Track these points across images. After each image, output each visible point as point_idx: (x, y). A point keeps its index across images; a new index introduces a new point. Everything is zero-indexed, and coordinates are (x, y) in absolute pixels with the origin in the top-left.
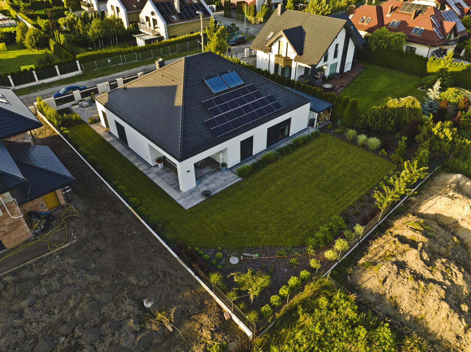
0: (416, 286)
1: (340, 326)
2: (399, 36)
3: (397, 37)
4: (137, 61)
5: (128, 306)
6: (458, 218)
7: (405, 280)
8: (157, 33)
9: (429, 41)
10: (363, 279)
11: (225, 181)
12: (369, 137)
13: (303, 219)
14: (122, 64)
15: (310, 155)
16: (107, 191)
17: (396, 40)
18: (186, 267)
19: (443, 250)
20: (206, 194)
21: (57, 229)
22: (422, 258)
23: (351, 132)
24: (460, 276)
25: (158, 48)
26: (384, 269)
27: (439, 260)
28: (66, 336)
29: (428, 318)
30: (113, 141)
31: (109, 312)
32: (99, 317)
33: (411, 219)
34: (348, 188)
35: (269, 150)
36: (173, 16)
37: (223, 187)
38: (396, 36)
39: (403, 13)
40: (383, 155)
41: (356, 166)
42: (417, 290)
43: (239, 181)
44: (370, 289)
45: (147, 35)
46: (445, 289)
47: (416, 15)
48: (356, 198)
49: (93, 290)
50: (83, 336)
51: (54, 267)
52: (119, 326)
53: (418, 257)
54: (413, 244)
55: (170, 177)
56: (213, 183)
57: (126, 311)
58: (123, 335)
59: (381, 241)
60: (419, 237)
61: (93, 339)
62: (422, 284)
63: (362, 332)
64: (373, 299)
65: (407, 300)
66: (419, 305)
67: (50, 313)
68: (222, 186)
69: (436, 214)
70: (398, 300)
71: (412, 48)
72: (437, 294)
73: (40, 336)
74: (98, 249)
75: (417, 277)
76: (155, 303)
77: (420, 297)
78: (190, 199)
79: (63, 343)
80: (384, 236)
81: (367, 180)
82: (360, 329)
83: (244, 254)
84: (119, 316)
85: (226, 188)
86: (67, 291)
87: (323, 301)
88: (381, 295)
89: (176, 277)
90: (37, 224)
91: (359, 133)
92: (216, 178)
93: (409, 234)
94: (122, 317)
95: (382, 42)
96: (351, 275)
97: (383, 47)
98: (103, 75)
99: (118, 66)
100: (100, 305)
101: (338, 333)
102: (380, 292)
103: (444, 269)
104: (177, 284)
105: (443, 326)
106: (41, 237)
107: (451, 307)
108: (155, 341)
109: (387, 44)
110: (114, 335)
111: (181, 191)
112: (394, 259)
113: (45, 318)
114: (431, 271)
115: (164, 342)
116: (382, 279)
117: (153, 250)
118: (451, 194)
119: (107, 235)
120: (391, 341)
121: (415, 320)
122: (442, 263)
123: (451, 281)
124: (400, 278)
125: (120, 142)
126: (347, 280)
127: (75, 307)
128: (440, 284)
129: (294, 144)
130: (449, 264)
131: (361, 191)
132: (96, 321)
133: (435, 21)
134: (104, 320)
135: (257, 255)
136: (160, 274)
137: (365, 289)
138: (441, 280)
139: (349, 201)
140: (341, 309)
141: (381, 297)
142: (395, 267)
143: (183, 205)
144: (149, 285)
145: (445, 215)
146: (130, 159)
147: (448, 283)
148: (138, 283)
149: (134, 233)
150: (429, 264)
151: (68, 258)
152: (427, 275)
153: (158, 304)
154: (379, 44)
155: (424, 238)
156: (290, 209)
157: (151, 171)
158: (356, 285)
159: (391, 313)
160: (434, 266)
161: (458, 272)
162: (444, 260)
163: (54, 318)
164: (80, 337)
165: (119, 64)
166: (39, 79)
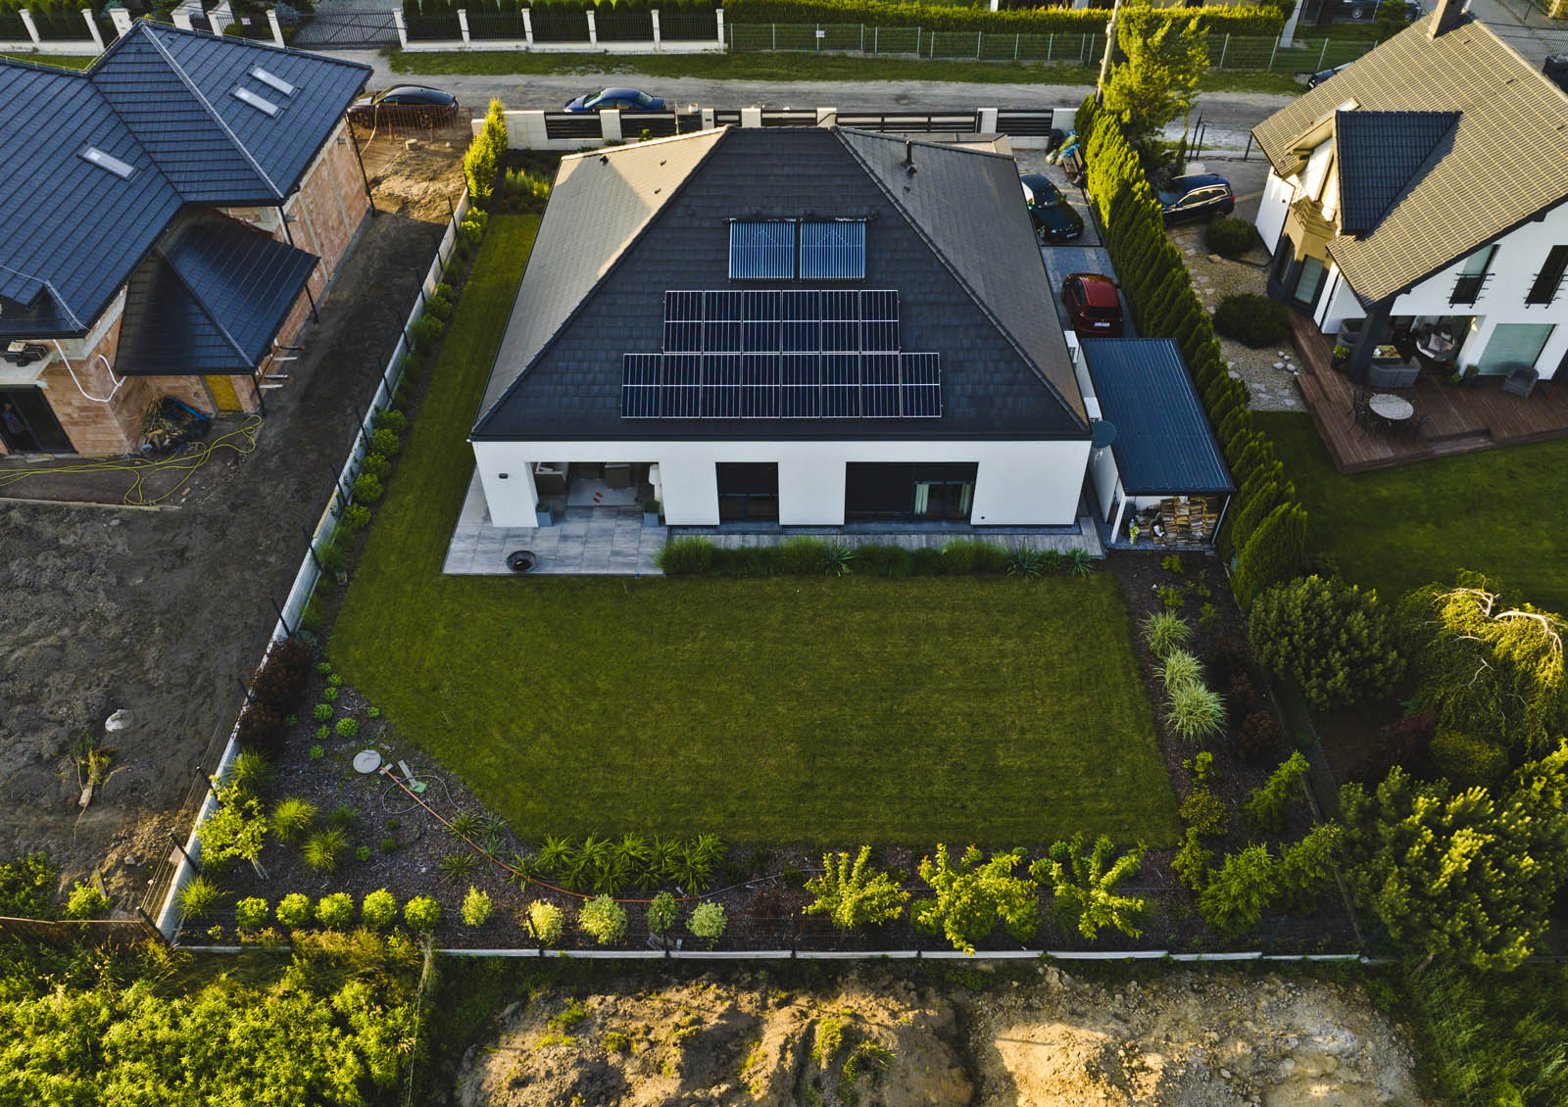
4: (916, 56)
11: (618, 554)
14: (860, 53)
20: (525, 561)
21: (179, 463)
25: (1011, 32)
31: (53, 690)
32: (33, 686)
35: (848, 533)
49: (82, 628)
51: (87, 539)
52: (34, 725)
56: (585, 542)
74: (182, 552)
78: (483, 552)
83: (402, 765)
84: (55, 708)
86: (48, 600)
90: (160, 431)
94: (56, 713)
98: (770, 77)
99: (844, 57)
100: (59, 664)
104: (195, 724)
108: (42, 801)
111: (490, 520)
115: (50, 813)
116: (516, 1073)
119: (231, 530)
127: (27, 640)
132: (21, 689)
134: (32, 697)
135: (422, 787)
136: (200, 680)
143: (452, 556)
144: (159, 687)
148: (149, 670)
149: (273, 559)
151: (123, 536)
153: (125, 734)
165: (850, 53)
166: (599, 39)
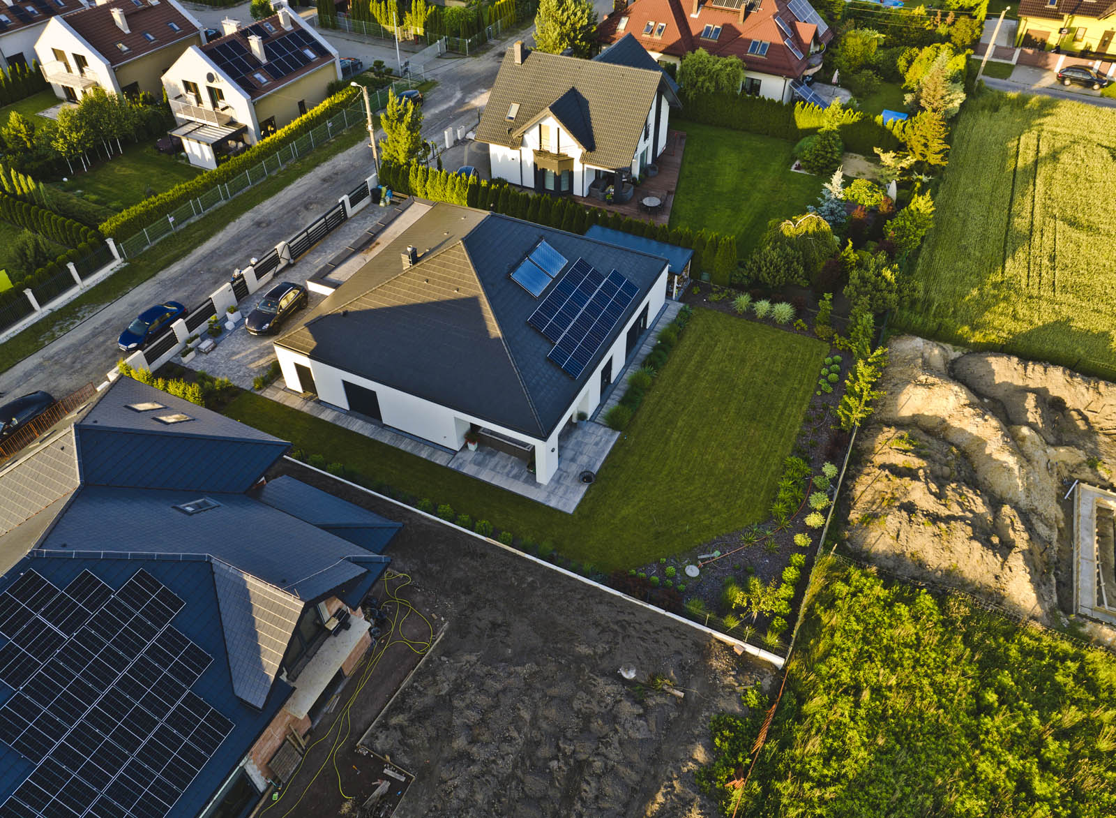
0: (937, 531)
1: (877, 611)
2: (731, 65)
3: (729, 69)
4: (223, 202)
5: (606, 688)
6: (943, 414)
7: (921, 526)
8: (227, 120)
9: (784, 68)
10: (868, 541)
11: (597, 444)
12: (772, 303)
13: (748, 475)
14: (197, 218)
15: (696, 357)
16: (426, 523)
17: (728, 74)
18: (645, 605)
19: (946, 470)
20: (586, 477)
21: (400, 618)
22: (931, 493)
23: (743, 300)
24: (979, 501)
26: (893, 520)
27: (948, 488)
28: (556, 758)
29: (961, 565)
30: (338, 417)
32: (578, 717)
33: (890, 435)
34: (781, 404)
35: (630, 364)
36: (258, 76)
37: (600, 456)
38: (726, 66)
39: (722, 10)
40: (802, 329)
41: (774, 360)
42: (939, 536)
43: (619, 439)
44: (884, 551)
45: (204, 125)
46: (969, 525)
47: (747, 14)
48: (801, 419)
49: (538, 685)
50: (578, 749)
52: (612, 718)
53: (927, 491)
54: (911, 474)
55: (502, 463)
56: (581, 453)
57: (609, 695)
58: (628, 726)
59: (865, 480)
60: (915, 462)
61: (594, 747)
62: (943, 525)
63: (903, 610)
64: (891, 564)
65: (931, 552)
66: (947, 554)
67: (510, 740)
68: (599, 454)
69: (914, 416)
70: (921, 555)
71: (753, 80)
72: (963, 533)
73: (519, 773)
74: (495, 625)
75: (934, 519)
76: (637, 669)
77: (946, 544)
78: (565, 494)
79: (560, 768)
80: (866, 470)
81: (801, 382)
82: (899, 607)
83: (700, 557)
84: (603, 705)
85: (607, 457)
86: (506, 701)
87: (840, 588)
88: (898, 555)
89: (640, 624)
91: (755, 299)
92: (579, 444)
93: (899, 460)
94: (608, 704)
95: (704, 80)
96: (848, 540)
97: (708, 89)
99: (193, 224)
100: (566, 701)
101: (877, 621)
102: (897, 552)
103: (958, 497)
104: (648, 632)
105: (979, 570)
106: (386, 639)
107: (983, 545)
108: (672, 716)
109: (714, 83)
110: (616, 731)
111: (540, 484)
112: (897, 504)
113: (506, 747)
114: (945, 505)
115: (683, 713)
116: (894, 535)
117: (579, 597)
118: (922, 378)
119: (489, 596)
120: (936, 608)
121: (948, 573)
122: (953, 490)
123: (971, 511)
124: (915, 526)
125: (357, 418)
126: (847, 548)
127: (535, 719)
128: (962, 519)
129: (662, 343)
130: (960, 488)
131: (801, 405)
132: (578, 724)
133: (783, 25)
134: (587, 718)
135: (717, 553)
136: (616, 627)
137: (876, 554)
138: (961, 514)
139: (793, 426)
140: (866, 591)
141: (899, 557)
142: (904, 514)
143: (560, 507)
144: (610, 648)
145: (926, 413)
146: (402, 447)
147: (970, 515)
148: (594, 652)
149: (530, 579)
150: (940, 496)
151: (462, 655)
152: (944, 512)
153: (642, 669)
154: (699, 84)
155: (920, 461)
156: (721, 465)
157: (460, 461)
158: (861, 552)
159: (917, 574)
160: (946, 497)
161: (975, 497)
162: (954, 485)
163: (518, 744)
164: (574, 752)
165: (192, 220)
166: (42, 304)
